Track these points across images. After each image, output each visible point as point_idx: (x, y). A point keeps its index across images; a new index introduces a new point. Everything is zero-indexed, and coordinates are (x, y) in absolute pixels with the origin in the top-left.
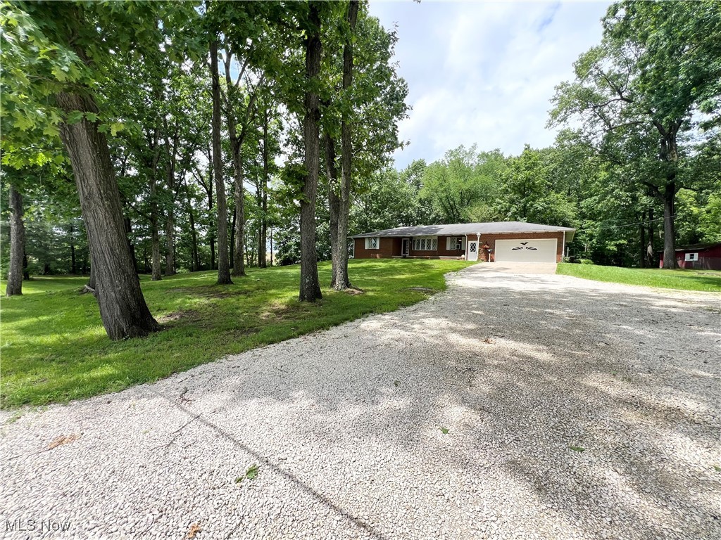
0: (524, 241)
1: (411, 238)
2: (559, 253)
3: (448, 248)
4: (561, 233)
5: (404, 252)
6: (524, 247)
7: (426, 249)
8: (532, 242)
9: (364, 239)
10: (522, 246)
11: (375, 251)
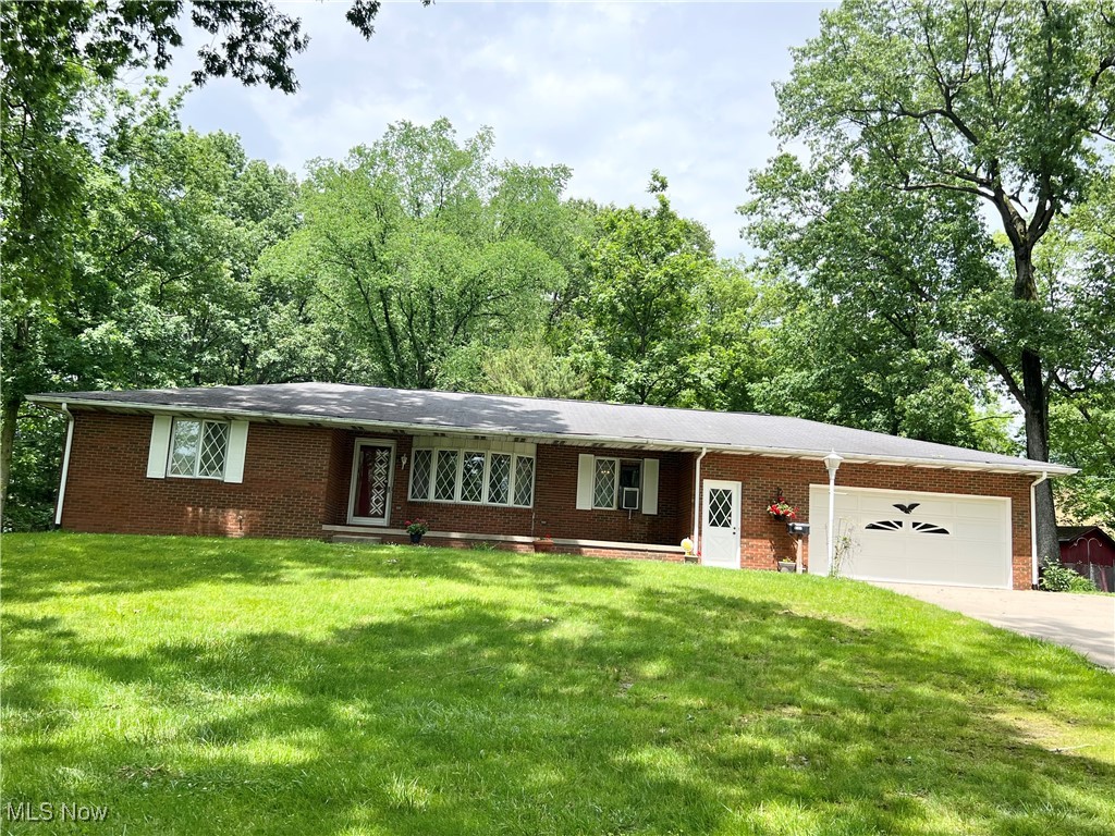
0: (906, 497)
1: (403, 439)
2: (1020, 549)
3: (585, 501)
4: (1024, 479)
5: (363, 510)
6: (907, 519)
7: (457, 499)
8: (933, 505)
9: (144, 420)
10: (899, 515)
11: (216, 494)
